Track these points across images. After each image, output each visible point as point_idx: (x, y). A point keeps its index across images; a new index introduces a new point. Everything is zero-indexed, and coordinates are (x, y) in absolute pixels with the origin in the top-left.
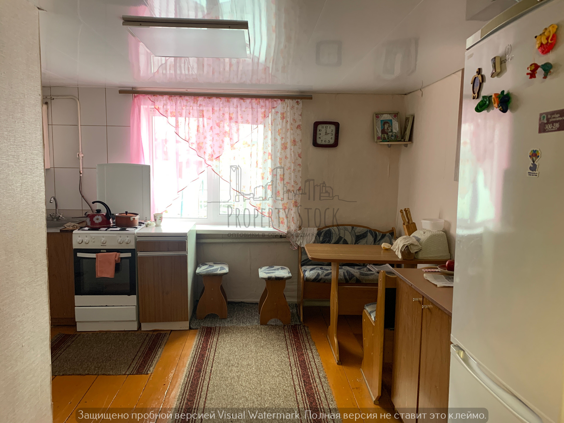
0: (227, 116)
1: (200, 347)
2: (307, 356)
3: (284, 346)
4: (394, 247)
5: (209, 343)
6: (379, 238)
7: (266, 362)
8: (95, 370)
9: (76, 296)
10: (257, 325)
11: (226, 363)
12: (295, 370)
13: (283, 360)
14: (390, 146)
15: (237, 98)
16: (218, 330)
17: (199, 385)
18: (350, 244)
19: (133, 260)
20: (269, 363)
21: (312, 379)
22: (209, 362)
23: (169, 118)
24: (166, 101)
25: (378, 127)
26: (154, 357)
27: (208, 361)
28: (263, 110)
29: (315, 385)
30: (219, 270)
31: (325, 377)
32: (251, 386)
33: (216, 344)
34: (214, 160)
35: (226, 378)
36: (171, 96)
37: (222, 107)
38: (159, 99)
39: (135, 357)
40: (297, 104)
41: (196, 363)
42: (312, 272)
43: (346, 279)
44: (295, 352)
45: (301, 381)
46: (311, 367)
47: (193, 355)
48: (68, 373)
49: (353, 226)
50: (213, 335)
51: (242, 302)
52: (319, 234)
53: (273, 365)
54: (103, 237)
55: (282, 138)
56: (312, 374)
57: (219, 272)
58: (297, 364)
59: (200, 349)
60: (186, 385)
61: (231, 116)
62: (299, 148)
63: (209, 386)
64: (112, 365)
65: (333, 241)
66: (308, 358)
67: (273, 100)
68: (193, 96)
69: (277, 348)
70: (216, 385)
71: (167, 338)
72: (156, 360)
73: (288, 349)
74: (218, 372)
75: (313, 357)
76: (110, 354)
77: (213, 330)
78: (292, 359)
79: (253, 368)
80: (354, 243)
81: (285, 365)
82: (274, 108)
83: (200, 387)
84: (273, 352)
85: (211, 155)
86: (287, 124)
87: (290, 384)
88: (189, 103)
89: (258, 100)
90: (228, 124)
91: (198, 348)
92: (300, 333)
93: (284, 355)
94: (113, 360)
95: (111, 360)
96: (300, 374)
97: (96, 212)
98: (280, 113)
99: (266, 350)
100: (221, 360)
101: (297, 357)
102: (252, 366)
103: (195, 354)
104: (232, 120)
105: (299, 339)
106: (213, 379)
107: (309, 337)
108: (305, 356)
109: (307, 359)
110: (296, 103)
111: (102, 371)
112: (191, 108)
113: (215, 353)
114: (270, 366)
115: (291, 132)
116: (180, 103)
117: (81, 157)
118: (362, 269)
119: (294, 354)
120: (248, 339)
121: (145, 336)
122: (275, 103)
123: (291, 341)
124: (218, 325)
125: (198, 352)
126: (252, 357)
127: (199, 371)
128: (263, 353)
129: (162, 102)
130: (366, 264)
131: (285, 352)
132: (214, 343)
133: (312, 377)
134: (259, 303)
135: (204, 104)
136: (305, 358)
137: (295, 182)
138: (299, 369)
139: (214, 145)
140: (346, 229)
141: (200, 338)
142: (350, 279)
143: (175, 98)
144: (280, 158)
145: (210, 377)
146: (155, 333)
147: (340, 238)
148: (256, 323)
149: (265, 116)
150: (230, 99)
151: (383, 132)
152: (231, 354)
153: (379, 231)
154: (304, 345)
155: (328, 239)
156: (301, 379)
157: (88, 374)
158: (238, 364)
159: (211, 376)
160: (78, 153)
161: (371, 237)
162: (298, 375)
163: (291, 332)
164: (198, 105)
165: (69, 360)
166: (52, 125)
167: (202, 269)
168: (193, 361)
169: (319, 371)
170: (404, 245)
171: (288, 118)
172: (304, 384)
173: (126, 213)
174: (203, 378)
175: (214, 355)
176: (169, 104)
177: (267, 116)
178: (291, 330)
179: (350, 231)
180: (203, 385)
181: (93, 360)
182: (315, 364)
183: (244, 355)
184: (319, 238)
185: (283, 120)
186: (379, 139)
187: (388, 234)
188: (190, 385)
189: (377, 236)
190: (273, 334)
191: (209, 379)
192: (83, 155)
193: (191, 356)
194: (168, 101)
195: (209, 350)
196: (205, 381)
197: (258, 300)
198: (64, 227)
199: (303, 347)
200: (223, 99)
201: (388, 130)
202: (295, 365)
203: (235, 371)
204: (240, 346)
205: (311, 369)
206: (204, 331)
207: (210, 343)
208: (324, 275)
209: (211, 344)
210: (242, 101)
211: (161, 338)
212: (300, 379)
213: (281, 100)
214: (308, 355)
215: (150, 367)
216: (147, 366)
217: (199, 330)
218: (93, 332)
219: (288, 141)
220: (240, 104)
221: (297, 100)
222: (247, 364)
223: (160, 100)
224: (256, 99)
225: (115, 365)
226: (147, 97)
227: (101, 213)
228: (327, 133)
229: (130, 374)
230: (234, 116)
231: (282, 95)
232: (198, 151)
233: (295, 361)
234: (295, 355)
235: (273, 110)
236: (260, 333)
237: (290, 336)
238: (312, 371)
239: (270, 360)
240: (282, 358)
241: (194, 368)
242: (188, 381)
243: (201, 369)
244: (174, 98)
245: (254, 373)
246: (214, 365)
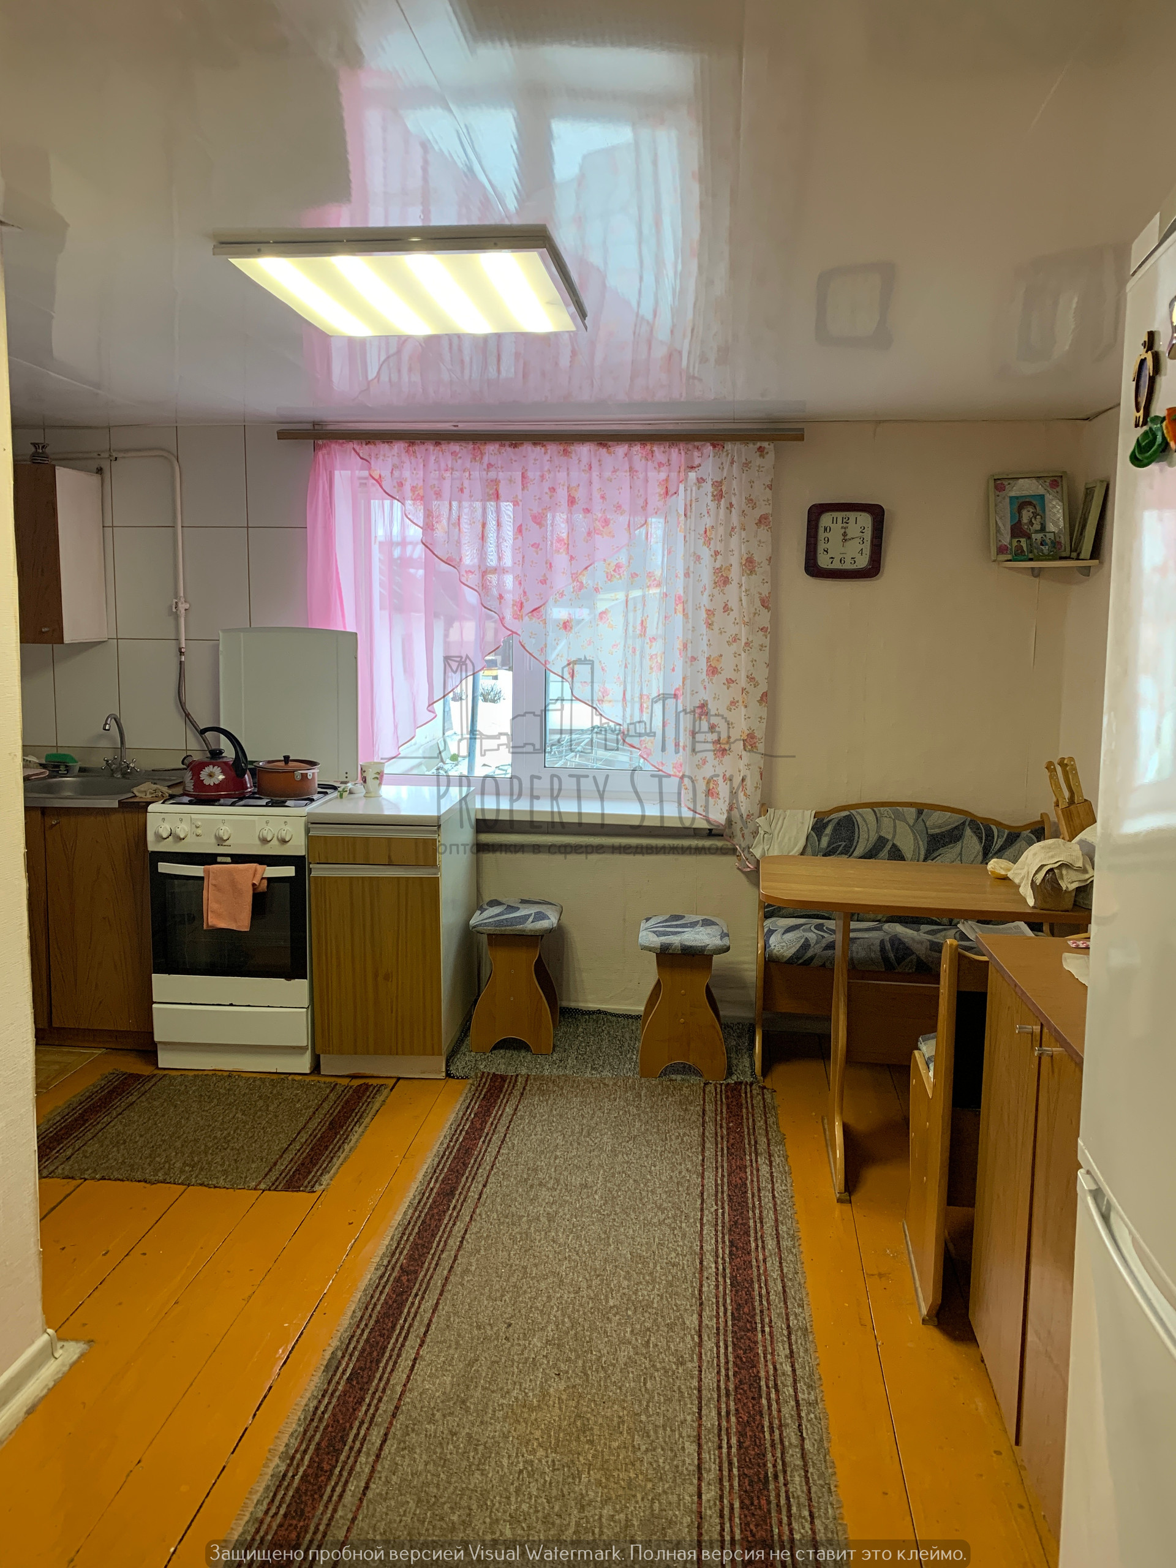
0: (562, 494)
1: (463, 1128)
2: (755, 1172)
3: (697, 1140)
4: (1016, 872)
5: (491, 1119)
6: (998, 843)
7: (635, 1181)
8: (182, 1171)
9: (155, 977)
10: (629, 1078)
11: (525, 1176)
12: (713, 1210)
13: (683, 1181)
14: (1036, 573)
15: (588, 443)
16: (521, 1083)
17: (441, 1230)
18: (911, 860)
19: (297, 884)
20: (642, 1185)
21: (756, 1240)
22: (480, 1170)
23: (409, 502)
24: (399, 456)
25: (1001, 518)
26: (339, 1148)
27: (478, 1169)
28: (663, 475)
29: (761, 1257)
30: (531, 919)
31: (793, 1237)
32: (581, 1245)
33: (510, 1122)
34: (526, 619)
35: (515, 1218)
36: (413, 444)
37: (549, 471)
38: (382, 452)
39: (289, 1145)
40: (760, 456)
41: (446, 1170)
42: (790, 936)
43: (886, 959)
44: (722, 1161)
45: (724, 1242)
46: (760, 1206)
47: (442, 1150)
48: (116, 1175)
49: (921, 809)
50: (507, 1096)
51: (599, 1012)
52: (819, 827)
53: (653, 1192)
54: (224, 822)
55: (717, 553)
56: (758, 1225)
57: (530, 926)
58: (722, 1192)
59: (464, 1133)
60: (405, 1229)
61: (573, 493)
62: (764, 582)
63: (467, 1236)
64: (227, 1163)
65: (860, 850)
66: (755, 1179)
67: (690, 446)
68: (471, 443)
69: (675, 1143)
70: (485, 1235)
71: (382, 1098)
72: (342, 1156)
73: (703, 1151)
74: (498, 1200)
75: (772, 1176)
76: (229, 1134)
77: (510, 1082)
78: (709, 1178)
79: (597, 1197)
80: (922, 857)
81: (688, 1194)
82: (692, 467)
83: (441, 1237)
84: (661, 1155)
85: (519, 605)
86: (731, 512)
87: (691, 1247)
88: (459, 461)
89: (648, 447)
90: (565, 517)
91: (458, 1132)
92: (747, 1108)
93: (689, 1166)
94: (232, 1149)
95: (228, 1150)
96: (723, 1223)
97: (209, 755)
98: (710, 483)
99: (643, 1149)
100: (514, 1167)
101: (726, 1174)
102: (595, 1189)
103: (448, 1147)
104: (575, 506)
105: (741, 1123)
106: (481, 1219)
107: (771, 1121)
108: (749, 1173)
109: (752, 1181)
110: (758, 453)
111: (201, 1177)
112: (467, 474)
113: (500, 1148)
114: (644, 1193)
115: (740, 535)
116: (437, 461)
117: (183, 611)
118: (943, 933)
119: (719, 1164)
120: (599, 1113)
121: (328, 1091)
122: (696, 453)
123: (718, 1127)
124: (524, 1071)
125: (456, 1142)
126: (599, 1165)
127: (448, 1194)
128: (630, 1157)
129: (390, 460)
130: (955, 921)
131: (694, 1158)
132: (505, 1120)
133: (756, 1233)
134: (642, 1014)
135: (500, 462)
136: (747, 1179)
137: (751, 678)
138: (723, 1208)
139: (525, 576)
140: (899, 817)
141: (470, 1104)
142: (899, 960)
143: (423, 448)
144: (708, 611)
145: (474, 1212)
146: (356, 1083)
147: (881, 842)
148: (629, 1069)
149: (667, 493)
150: (572, 448)
151: (1017, 531)
152: (542, 1152)
153: (998, 824)
154: (753, 1142)
155: (844, 844)
156: (723, 1237)
157: (164, 1182)
158: (557, 1181)
159: (478, 1211)
160: (175, 600)
161: (975, 839)
162: (717, 1225)
163: (722, 1101)
164: (486, 467)
165: (125, 1142)
166: (113, 527)
167: (485, 916)
168: (438, 1166)
169: (780, 1219)
170: (1042, 866)
171: (735, 494)
172: (730, 1252)
173: (287, 759)
174: (455, 1214)
175: (499, 1152)
176: (407, 465)
177: (672, 490)
178: (724, 1096)
179: (911, 822)
180: (451, 1231)
181: (182, 1146)
182: (774, 1196)
183: (579, 1157)
184: (819, 841)
185: (719, 501)
186: (1003, 553)
187: (1026, 833)
188: (416, 1230)
189: (993, 837)
190: (670, 1104)
191: (472, 1216)
192: (187, 606)
193: (435, 1151)
194: (405, 457)
195: (488, 1138)
196: (458, 1223)
197: (641, 1008)
198: (132, 795)
199: (747, 1146)
200: (553, 448)
201: (1032, 524)
202: (716, 1196)
203: (543, 1200)
204: (573, 1132)
205: (757, 1211)
206: (485, 1084)
207: (494, 1119)
208: (824, 945)
209: (495, 1123)
210: (603, 451)
211: (368, 1097)
212: (720, 1235)
213: (714, 446)
214: (758, 1170)
215: (321, 1175)
216: (315, 1170)
217: (471, 1081)
218: (196, 1073)
219: (735, 561)
220: (599, 461)
221: (759, 444)
222: (581, 1185)
223: (384, 456)
224: (644, 445)
225: (236, 1160)
226: (349, 446)
227: (221, 760)
228: (847, 537)
229: (269, 1190)
230: (580, 494)
231: (718, 430)
232: (482, 595)
233: (717, 1185)
234: (722, 1167)
235: (692, 475)
236: (634, 1101)
237: (716, 1115)
238: (761, 1219)
239: (649, 1177)
240: (683, 1174)
241: (438, 1185)
242: (414, 1218)
243: (456, 1188)
244: (420, 449)
245: (596, 1211)
246: (492, 1179)
